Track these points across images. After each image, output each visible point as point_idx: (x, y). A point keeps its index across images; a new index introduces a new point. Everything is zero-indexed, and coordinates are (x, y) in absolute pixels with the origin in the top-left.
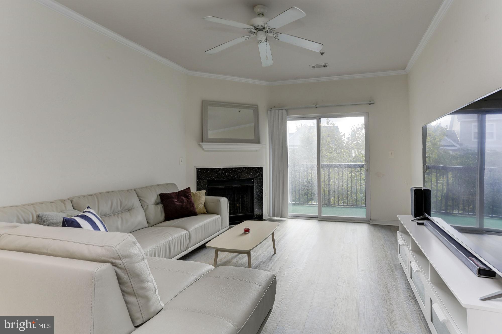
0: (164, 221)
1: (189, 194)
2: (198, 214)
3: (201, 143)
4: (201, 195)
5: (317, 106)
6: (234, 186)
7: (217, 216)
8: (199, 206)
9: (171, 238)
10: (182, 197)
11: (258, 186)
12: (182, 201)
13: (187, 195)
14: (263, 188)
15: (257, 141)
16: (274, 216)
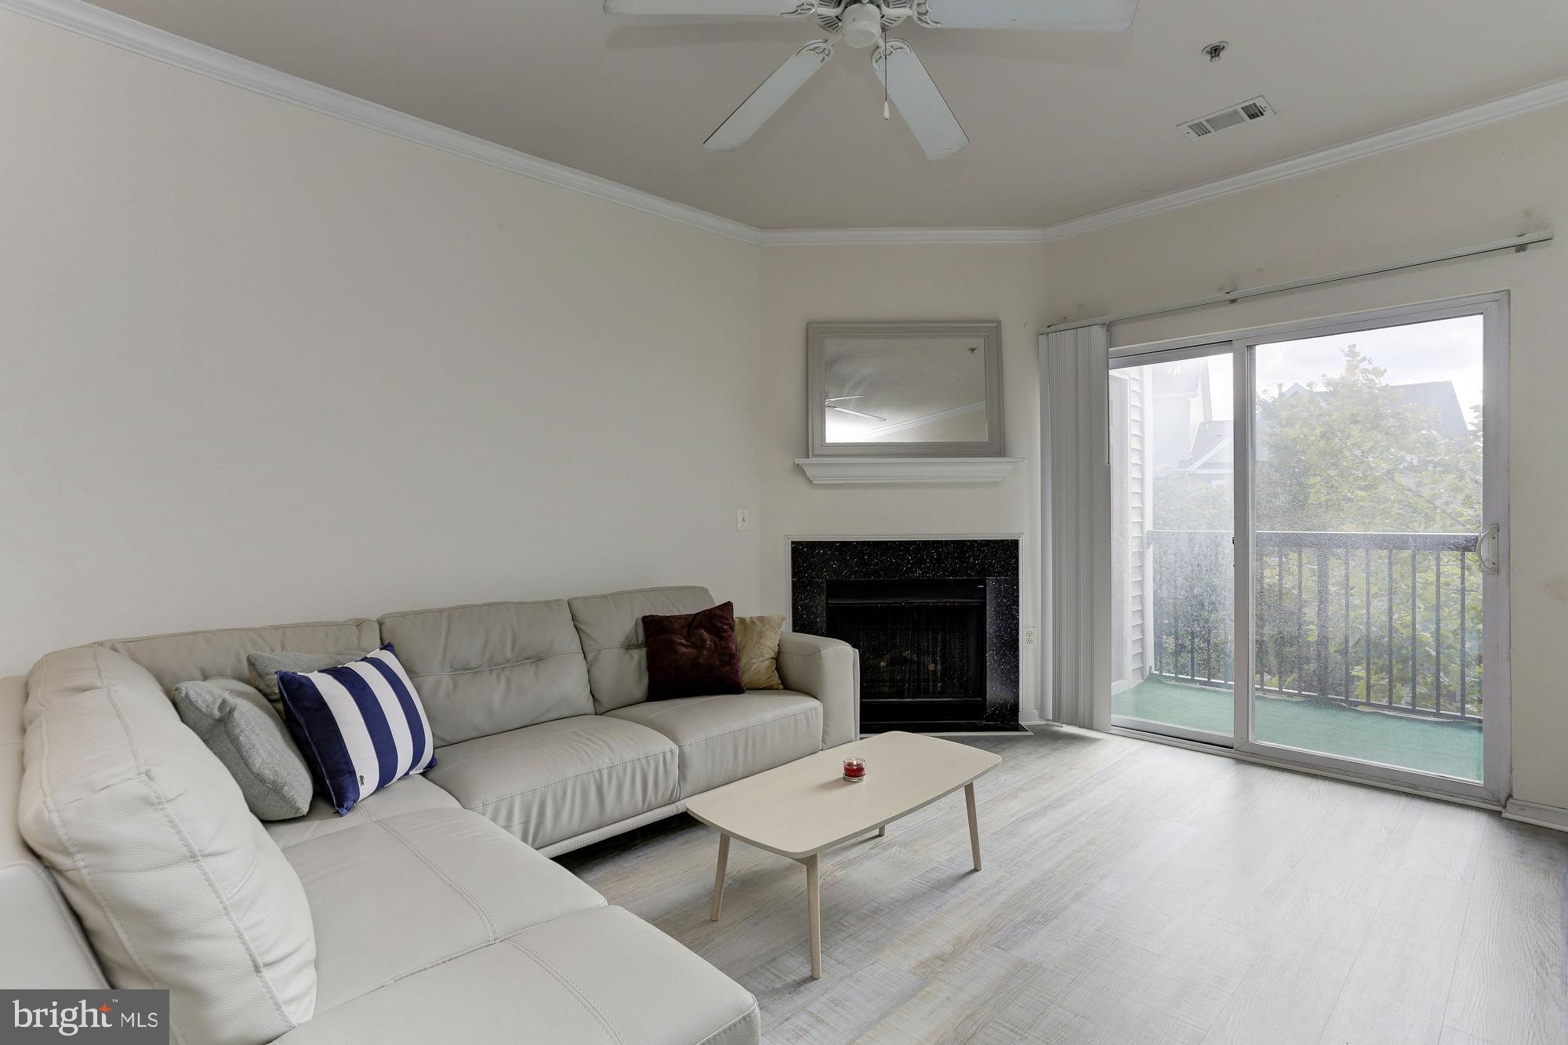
0: (645, 698)
1: (726, 621)
2: (748, 689)
3: (801, 461)
4: (764, 630)
5: (1232, 296)
6: (917, 601)
7: (813, 703)
8: (754, 663)
9: (607, 761)
10: (703, 631)
11: (999, 605)
12: (699, 642)
13: (719, 625)
14: (1018, 613)
15: (996, 446)
16: (1058, 717)
